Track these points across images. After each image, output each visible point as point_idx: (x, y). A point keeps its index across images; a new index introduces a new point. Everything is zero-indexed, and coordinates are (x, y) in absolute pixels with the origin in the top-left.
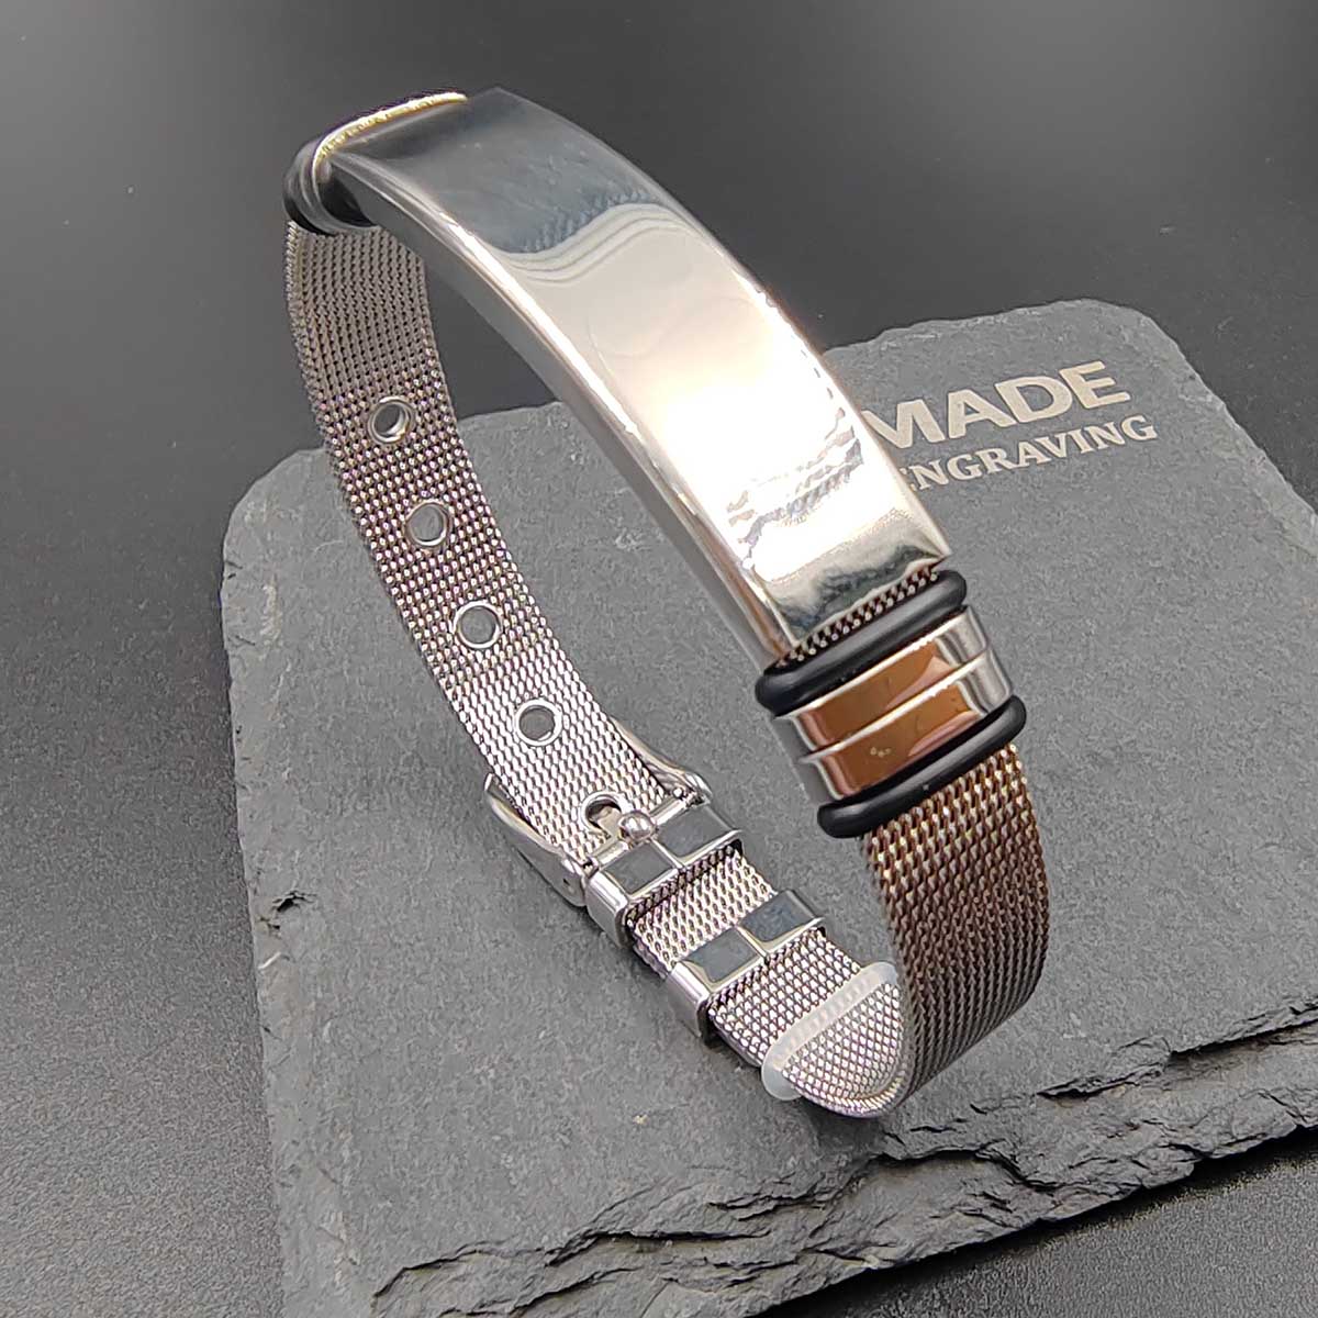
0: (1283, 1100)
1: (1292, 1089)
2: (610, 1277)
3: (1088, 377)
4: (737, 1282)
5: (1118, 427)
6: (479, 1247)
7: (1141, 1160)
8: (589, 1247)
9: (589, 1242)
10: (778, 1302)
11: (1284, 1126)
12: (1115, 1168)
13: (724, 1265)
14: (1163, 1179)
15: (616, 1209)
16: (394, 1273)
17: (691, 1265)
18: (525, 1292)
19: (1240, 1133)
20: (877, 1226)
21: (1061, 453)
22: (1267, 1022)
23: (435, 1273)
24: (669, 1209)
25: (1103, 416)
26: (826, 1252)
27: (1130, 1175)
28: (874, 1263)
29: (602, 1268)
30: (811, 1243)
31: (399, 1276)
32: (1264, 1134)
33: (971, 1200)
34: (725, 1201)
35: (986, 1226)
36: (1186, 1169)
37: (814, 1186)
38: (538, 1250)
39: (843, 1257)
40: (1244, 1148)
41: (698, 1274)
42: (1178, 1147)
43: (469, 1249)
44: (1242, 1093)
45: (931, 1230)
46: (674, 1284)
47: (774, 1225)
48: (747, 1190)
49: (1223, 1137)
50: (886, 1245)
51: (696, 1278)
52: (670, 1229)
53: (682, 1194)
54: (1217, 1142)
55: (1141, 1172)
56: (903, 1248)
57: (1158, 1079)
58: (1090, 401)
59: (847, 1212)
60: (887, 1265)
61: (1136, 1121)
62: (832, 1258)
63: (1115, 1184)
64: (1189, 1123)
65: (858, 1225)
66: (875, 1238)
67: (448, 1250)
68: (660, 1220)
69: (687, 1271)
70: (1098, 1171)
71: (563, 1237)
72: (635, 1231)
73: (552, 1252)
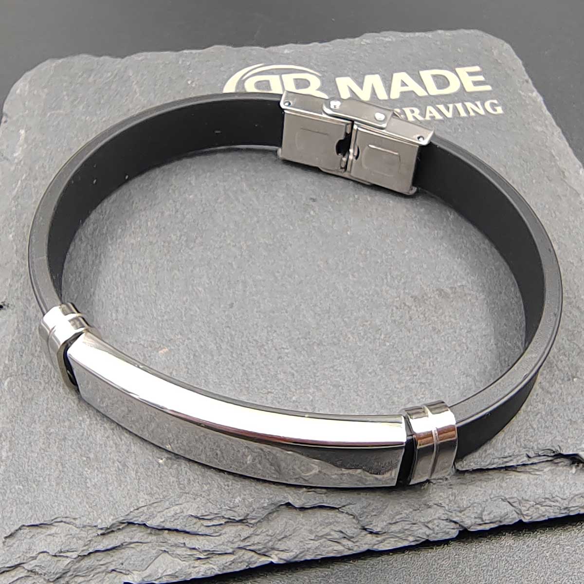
0: (514, 504)
1: (520, 499)
2: (132, 545)
3: (471, 74)
4: (199, 559)
5: (483, 105)
6: (64, 520)
7: (430, 525)
8: (123, 528)
9: (123, 525)
10: (220, 573)
11: (512, 518)
12: (415, 528)
13: (194, 549)
14: (440, 537)
15: (140, 510)
16: (17, 527)
17: (176, 546)
18: (85, 548)
19: (486, 518)
20: (279, 540)
21: (449, 115)
22: (511, 460)
23: (39, 530)
24: (169, 515)
25: (476, 97)
26: (250, 550)
27: (423, 533)
28: (275, 560)
29: (128, 540)
30: (242, 544)
31: (20, 529)
32: (501, 522)
33: (333, 533)
34: (199, 515)
35: (340, 548)
36: (454, 533)
37: (248, 515)
38: (95, 526)
39: (259, 554)
40: (487, 527)
41: (179, 551)
42: (451, 521)
43: (59, 520)
44: (492, 496)
45: (309, 546)
46: (167, 554)
47: (223, 532)
48: (211, 511)
49: (477, 520)
50: (282, 551)
51: (178, 553)
52: (168, 526)
53: (177, 507)
54: (473, 522)
55: (428, 532)
56: (292, 554)
57: (446, 482)
58: (470, 88)
59: (265, 530)
60: (282, 562)
61: (431, 504)
62: (253, 554)
63: (413, 536)
64: (459, 509)
65: (269, 538)
66: (276, 547)
67: (47, 519)
68: (162, 520)
69: (174, 548)
70: (406, 528)
71: (109, 521)
72: (148, 523)
73: (101, 529)
